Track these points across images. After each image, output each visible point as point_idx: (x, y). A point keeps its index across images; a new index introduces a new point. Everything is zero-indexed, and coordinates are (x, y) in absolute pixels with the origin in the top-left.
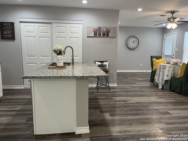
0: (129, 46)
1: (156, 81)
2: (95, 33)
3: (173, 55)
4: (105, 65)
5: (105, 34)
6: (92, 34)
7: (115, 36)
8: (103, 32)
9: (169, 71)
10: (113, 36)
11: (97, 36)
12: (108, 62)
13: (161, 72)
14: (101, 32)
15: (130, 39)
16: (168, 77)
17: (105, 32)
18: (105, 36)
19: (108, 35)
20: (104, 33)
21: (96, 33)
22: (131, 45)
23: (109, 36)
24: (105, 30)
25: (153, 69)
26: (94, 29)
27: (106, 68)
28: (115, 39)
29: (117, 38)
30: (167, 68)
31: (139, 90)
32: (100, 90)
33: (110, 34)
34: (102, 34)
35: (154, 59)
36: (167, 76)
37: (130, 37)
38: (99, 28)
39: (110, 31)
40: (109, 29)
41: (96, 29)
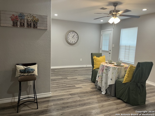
0: (69, 41)
1: (99, 84)
2: (14, 22)
3: (110, 51)
4: (32, 70)
5: (31, 24)
6: (10, 24)
7: (46, 28)
8: (27, 21)
9: (113, 73)
10: (43, 28)
11: (19, 27)
13: (104, 75)
14: (24, 21)
15: (69, 33)
16: (112, 81)
17: (30, 21)
18: (31, 27)
20: (29, 23)
21: (16, 23)
22: (71, 40)
23: (38, 28)
24: (30, 19)
25: (94, 68)
26: (11, 16)
27: (33, 73)
28: (46, 32)
29: (49, 31)
30: (111, 69)
31: (80, 101)
33: (38, 25)
34: (26, 24)
35: (95, 57)
36: (111, 79)
37: (70, 32)
38: (21, 16)
39: (38, 20)
40: (36, 18)
41: (15, 15)
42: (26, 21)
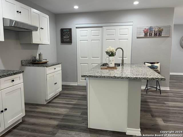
2: (145, 34)
4: (156, 66)
5: (157, 33)
6: (143, 35)
7: (168, 35)
8: (155, 31)
10: (166, 36)
11: (148, 36)
12: (159, 64)
14: (152, 32)
17: (157, 32)
18: (157, 35)
19: (160, 35)
21: (147, 34)
23: (162, 36)
24: (157, 30)
26: (144, 29)
27: (157, 69)
28: (168, 39)
29: (171, 37)
32: (150, 93)
33: (162, 34)
34: (153, 34)
38: (151, 28)
39: (162, 30)
40: (161, 28)
41: (147, 29)
42: (153, 32)
